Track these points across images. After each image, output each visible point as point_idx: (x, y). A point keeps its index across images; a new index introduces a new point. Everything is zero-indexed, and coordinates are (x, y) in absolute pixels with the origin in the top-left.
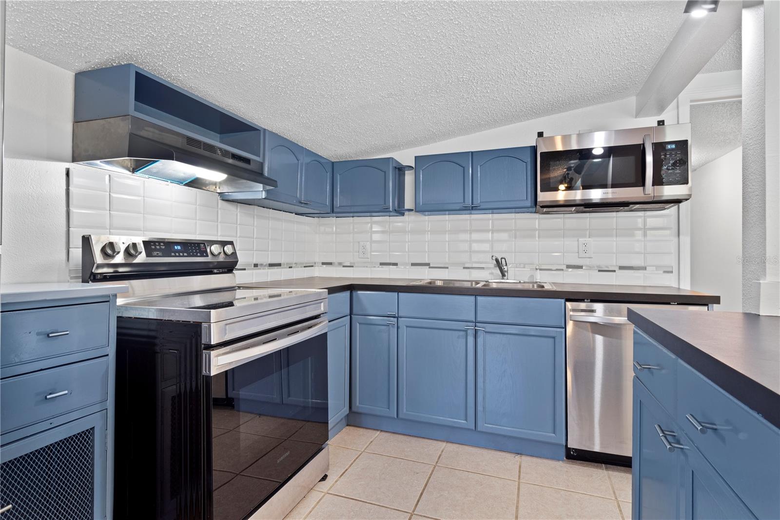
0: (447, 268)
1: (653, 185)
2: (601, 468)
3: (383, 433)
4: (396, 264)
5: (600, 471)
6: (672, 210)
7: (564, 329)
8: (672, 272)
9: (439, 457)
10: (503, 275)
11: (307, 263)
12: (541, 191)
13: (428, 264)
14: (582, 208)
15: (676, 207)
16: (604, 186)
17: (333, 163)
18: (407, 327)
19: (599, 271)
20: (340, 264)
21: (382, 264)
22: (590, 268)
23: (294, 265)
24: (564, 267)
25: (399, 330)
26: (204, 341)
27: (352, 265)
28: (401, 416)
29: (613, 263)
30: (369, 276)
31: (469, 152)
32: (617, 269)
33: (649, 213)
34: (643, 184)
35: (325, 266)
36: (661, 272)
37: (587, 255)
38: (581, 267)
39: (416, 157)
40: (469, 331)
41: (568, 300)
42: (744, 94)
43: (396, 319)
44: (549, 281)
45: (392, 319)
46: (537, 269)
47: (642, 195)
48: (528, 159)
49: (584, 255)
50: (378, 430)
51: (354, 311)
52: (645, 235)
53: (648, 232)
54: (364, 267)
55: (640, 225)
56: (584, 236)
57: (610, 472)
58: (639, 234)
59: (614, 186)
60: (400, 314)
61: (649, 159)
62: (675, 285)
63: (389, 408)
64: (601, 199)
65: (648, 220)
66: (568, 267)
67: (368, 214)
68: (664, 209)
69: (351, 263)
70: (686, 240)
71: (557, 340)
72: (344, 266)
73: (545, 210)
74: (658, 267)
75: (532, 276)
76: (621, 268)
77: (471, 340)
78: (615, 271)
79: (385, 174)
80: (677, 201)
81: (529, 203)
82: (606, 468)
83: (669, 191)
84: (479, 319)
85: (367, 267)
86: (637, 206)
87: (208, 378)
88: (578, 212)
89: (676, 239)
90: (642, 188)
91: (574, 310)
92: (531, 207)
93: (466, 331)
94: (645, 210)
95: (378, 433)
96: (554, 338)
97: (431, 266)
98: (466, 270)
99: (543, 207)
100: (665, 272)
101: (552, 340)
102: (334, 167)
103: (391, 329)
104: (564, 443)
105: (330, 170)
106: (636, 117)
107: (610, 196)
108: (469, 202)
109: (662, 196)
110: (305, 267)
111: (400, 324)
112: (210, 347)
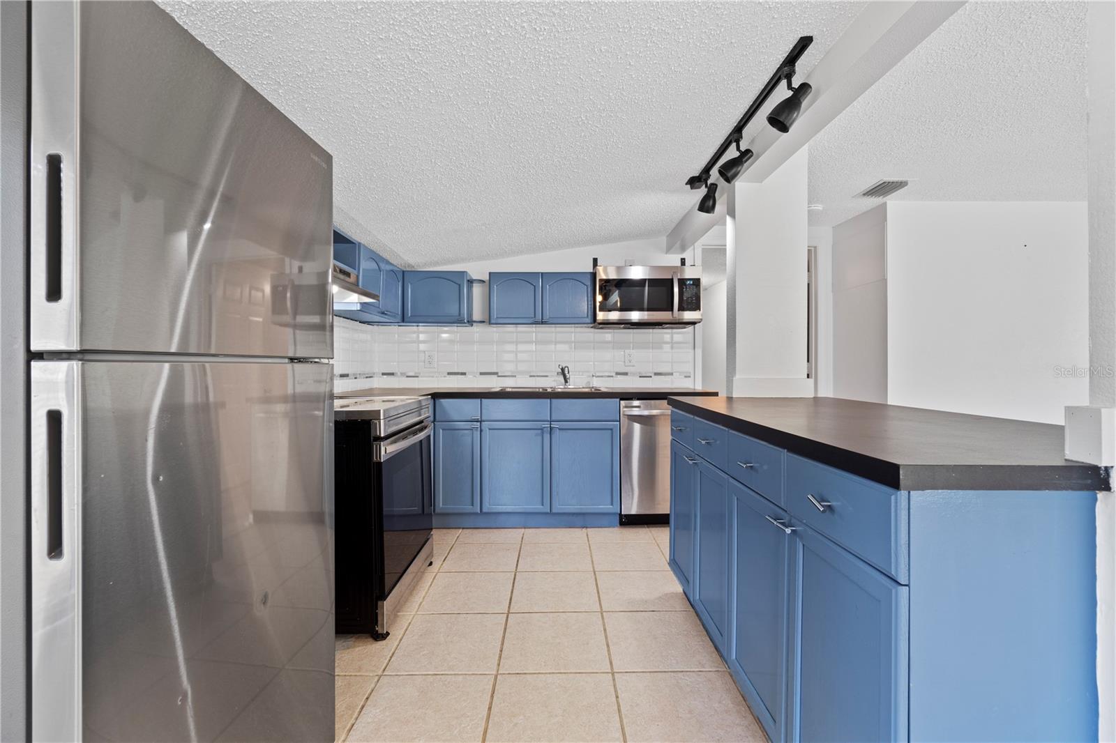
0: (515, 376)
1: (679, 310)
2: (644, 527)
3: (464, 530)
4: (464, 374)
5: (644, 529)
6: (690, 328)
7: (618, 423)
8: (690, 377)
9: (522, 538)
10: (566, 382)
11: (367, 374)
12: (600, 310)
13: (496, 373)
14: (629, 325)
15: (693, 327)
16: (641, 309)
17: (403, 272)
18: (490, 429)
19: (640, 377)
20: (402, 374)
21: (449, 374)
22: (634, 374)
23: (358, 376)
24: (614, 374)
25: (483, 433)
26: (373, 434)
27: (417, 375)
28: (484, 510)
29: (649, 369)
30: (437, 387)
31: (539, 273)
32: (652, 375)
33: (675, 330)
34: (672, 310)
35: (385, 376)
36: (683, 377)
37: (631, 364)
38: (626, 374)
39: (490, 273)
40: (545, 429)
41: (622, 399)
42: (727, 244)
43: (479, 424)
44: (604, 385)
45: (475, 423)
46: (593, 376)
47: (671, 318)
48: (589, 283)
49: (630, 364)
50: (460, 528)
51: (437, 418)
52: (672, 348)
53: (675, 345)
54: (430, 376)
55: (669, 340)
56: (629, 348)
57: (651, 529)
58: (667, 347)
59: (649, 310)
60: (484, 418)
61: (676, 290)
62: (692, 387)
63: (473, 505)
64: (639, 320)
65: (675, 336)
66: (618, 374)
67: (436, 324)
68: (685, 328)
69: (416, 373)
70: (699, 352)
71: (614, 430)
72: (407, 377)
73: (601, 326)
74: (681, 373)
75: (589, 382)
76: (656, 374)
77: (547, 437)
78: (651, 377)
79: (460, 287)
80: (693, 323)
81: (589, 320)
82: (648, 527)
83: (688, 315)
84: (553, 418)
85: (433, 377)
86: (668, 325)
87: (380, 464)
88: (624, 328)
89: (692, 351)
90: (671, 312)
91: (626, 407)
92: (591, 323)
93: (542, 429)
94: (672, 328)
95: (461, 530)
96: (611, 429)
97: (499, 375)
98: (531, 378)
99: (600, 324)
100: (686, 377)
101: (610, 431)
102: (404, 276)
103: (475, 432)
104: (619, 512)
105: (400, 277)
106: (666, 253)
107: (646, 317)
108: (539, 317)
109: (683, 319)
110: (367, 377)
111: (483, 428)
112: (379, 439)
